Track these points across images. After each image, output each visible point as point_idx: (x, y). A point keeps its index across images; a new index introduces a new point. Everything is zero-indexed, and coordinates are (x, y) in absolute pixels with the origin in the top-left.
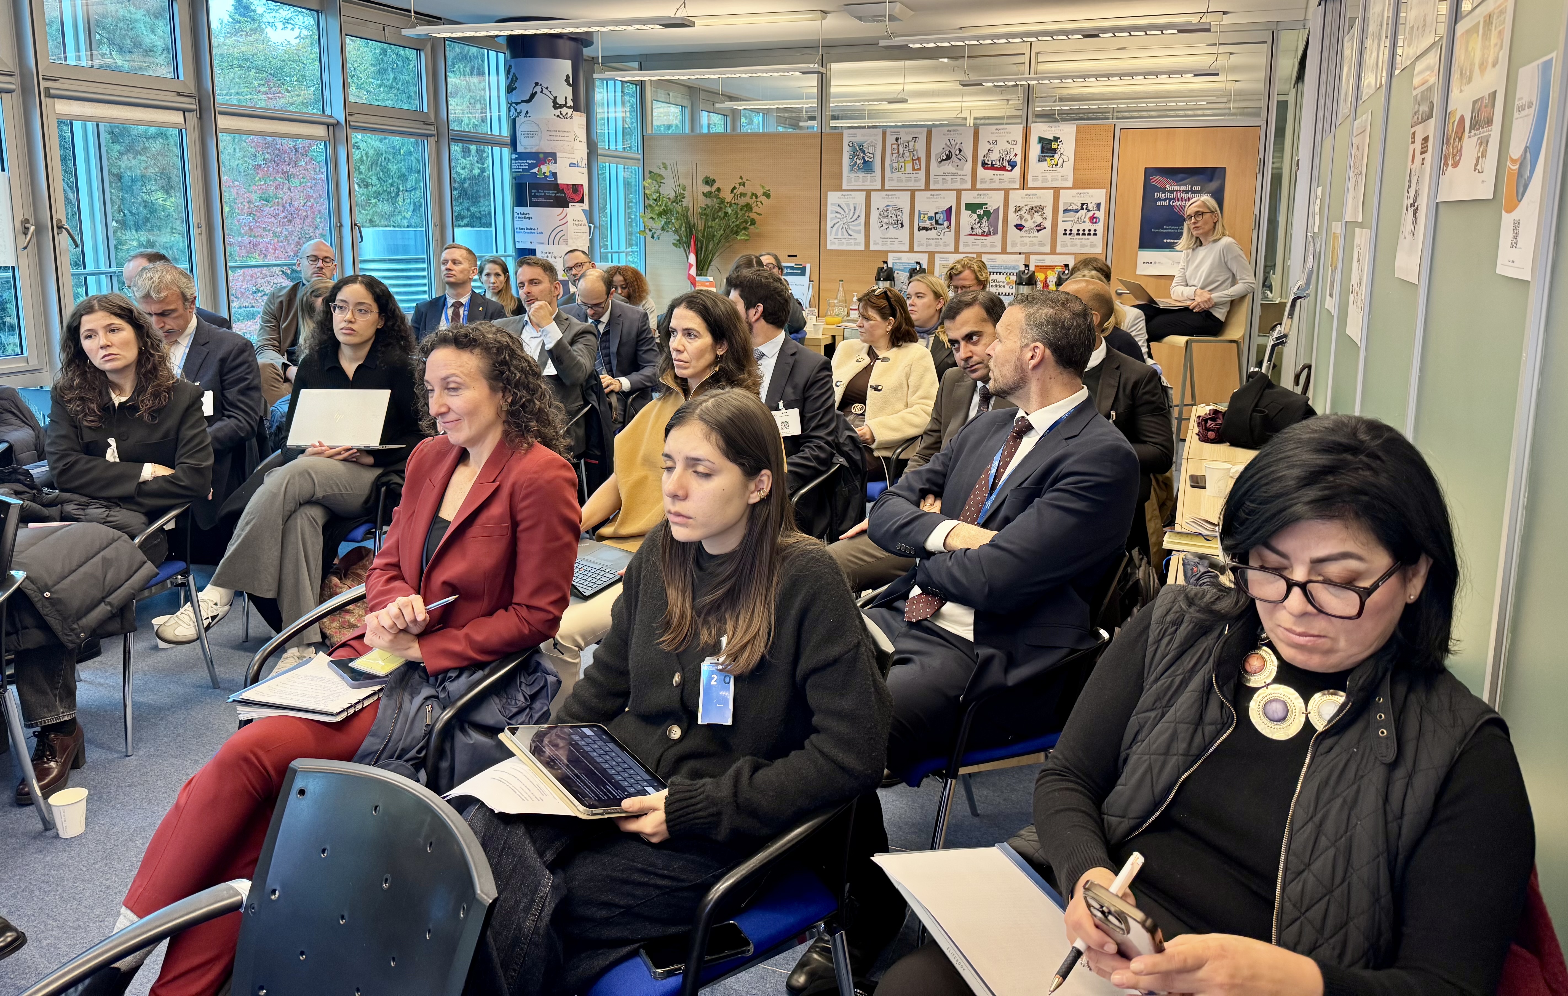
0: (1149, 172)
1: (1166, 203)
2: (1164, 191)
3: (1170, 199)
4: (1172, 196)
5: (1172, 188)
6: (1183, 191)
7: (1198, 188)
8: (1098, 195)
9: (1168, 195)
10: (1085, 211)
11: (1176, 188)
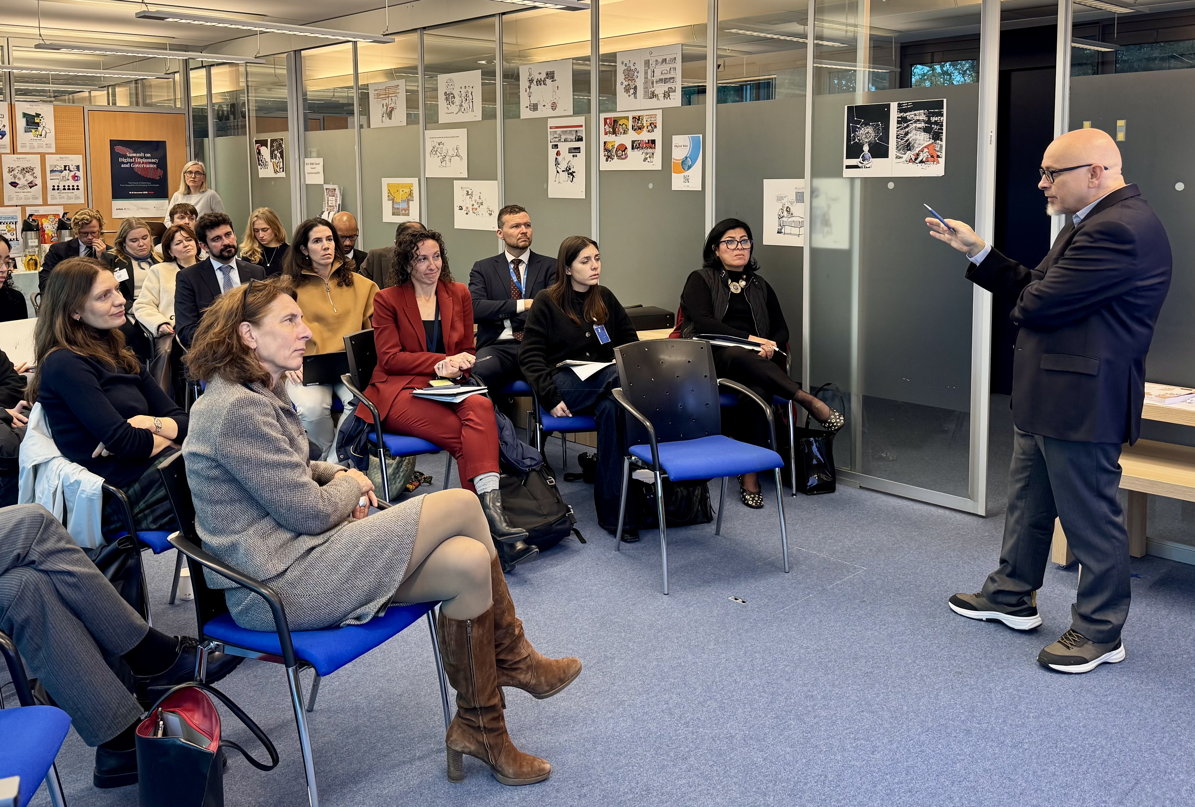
0: (113, 143)
1: (128, 166)
2: (125, 157)
3: (131, 163)
4: (132, 160)
5: (131, 155)
6: (139, 157)
7: (149, 155)
8: (76, 160)
9: (129, 160)
10: (68, 171)
11: (134, 155)
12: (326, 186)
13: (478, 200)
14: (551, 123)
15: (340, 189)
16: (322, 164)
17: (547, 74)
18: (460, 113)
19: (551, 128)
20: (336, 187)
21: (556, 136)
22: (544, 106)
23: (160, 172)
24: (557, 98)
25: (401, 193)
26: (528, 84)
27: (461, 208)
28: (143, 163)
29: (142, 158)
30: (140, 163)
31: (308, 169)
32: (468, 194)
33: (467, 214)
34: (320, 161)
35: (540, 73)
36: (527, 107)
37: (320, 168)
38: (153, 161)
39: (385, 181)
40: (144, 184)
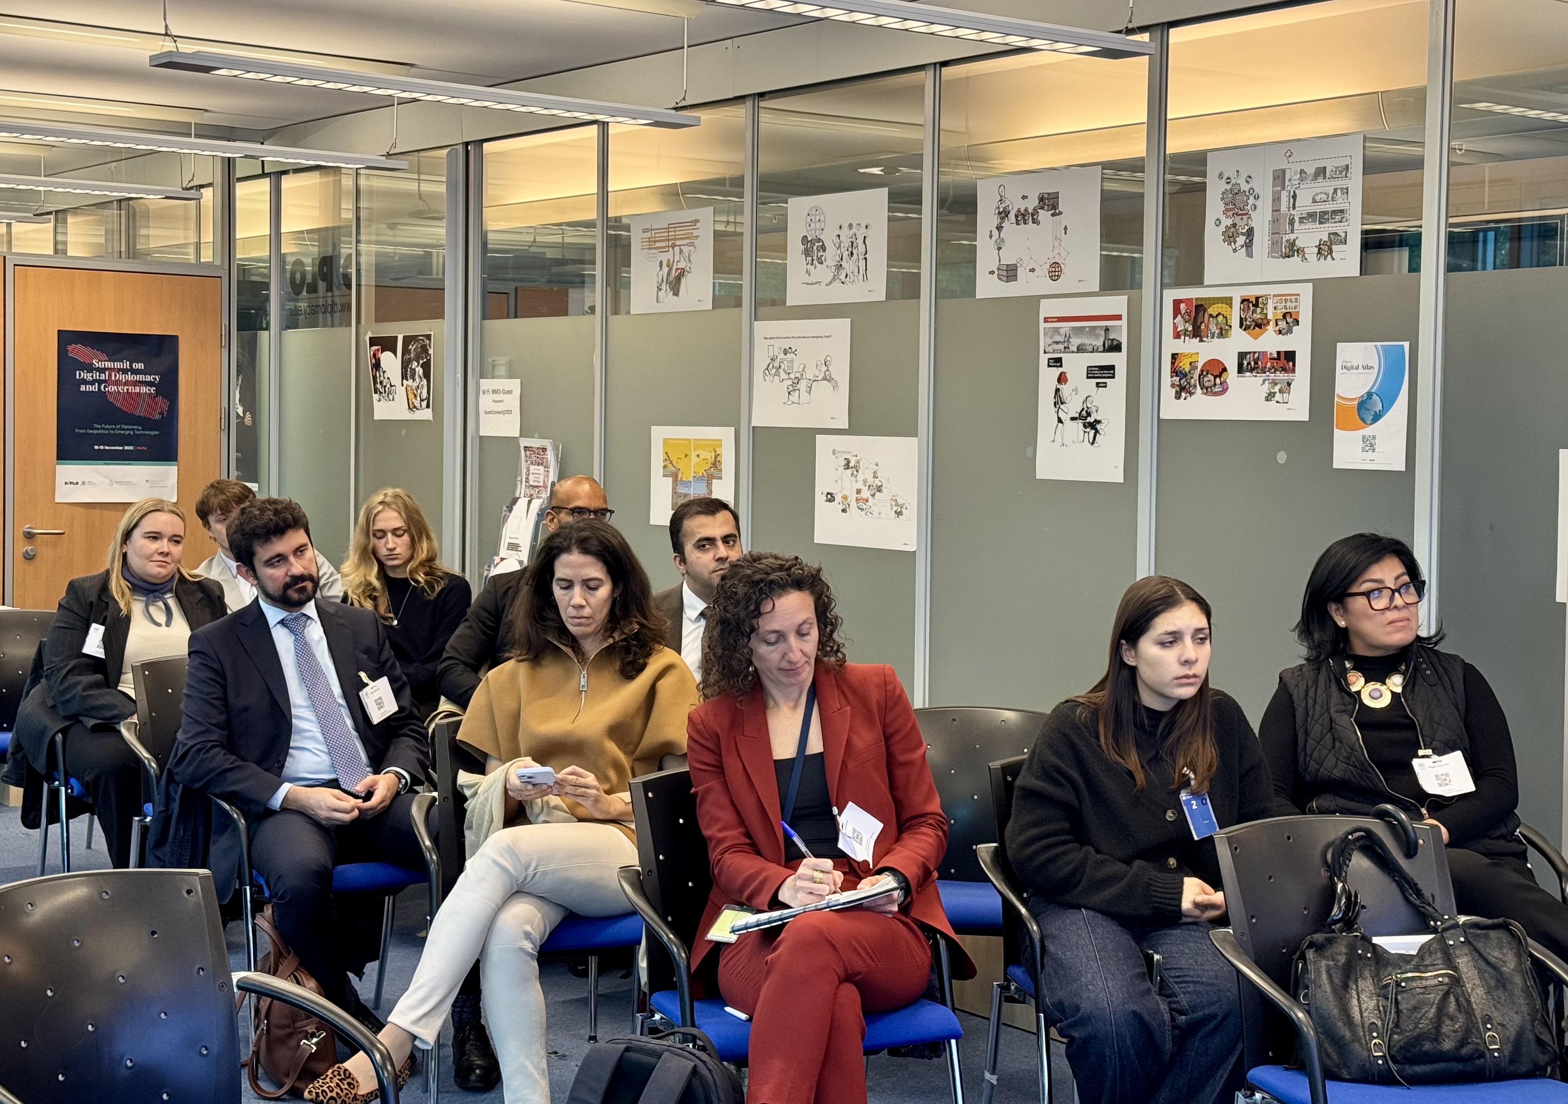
0: (66, 338)
1: (94, 388)
2: (90, 368)
3: (100, 382)
4: (103, 377)
5: (101, 365)
6: (119, 370)
7: (140, 366)
9: (96, 375)
11: (109, 365)
12: (524, 442)
13: (871, 480)
14: (1047, 308)
15: (556, 449)
16: (517, 392)
17: (1041, 199)
18: (837, 284)
19: (1046, 320)
20: (547, 443)
21: (1058, 338)
22: (1032, 270)
23: (162, 404)
24: (1064, 254)
25: (694, 460)
26: (996, 221)
27: (831, 497)
28: (127, 383)
29: (125, 371)
30: (117, 383)
31: (486, 402)
32: (847, 466)
33: (844, 511)
34: (515, 385)
35: (1024, 197)
36: (992, 273)
37: (513, 402)
38: (149, 378)
39: (659, 434)
40: (126, 430)
